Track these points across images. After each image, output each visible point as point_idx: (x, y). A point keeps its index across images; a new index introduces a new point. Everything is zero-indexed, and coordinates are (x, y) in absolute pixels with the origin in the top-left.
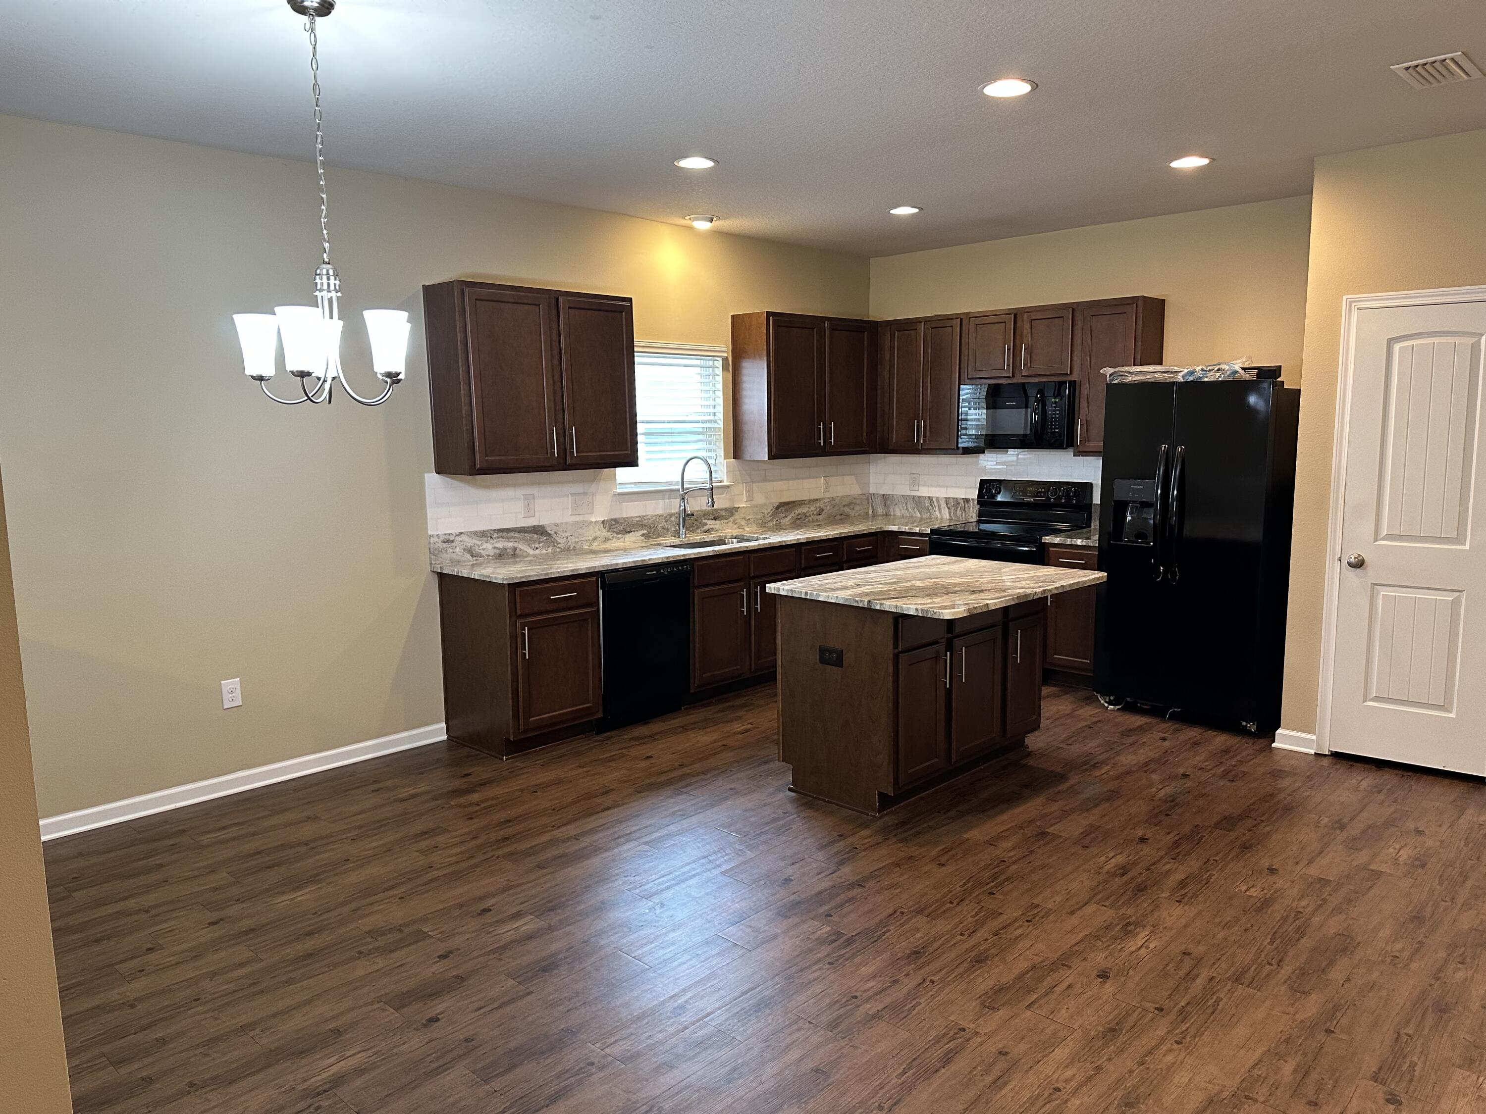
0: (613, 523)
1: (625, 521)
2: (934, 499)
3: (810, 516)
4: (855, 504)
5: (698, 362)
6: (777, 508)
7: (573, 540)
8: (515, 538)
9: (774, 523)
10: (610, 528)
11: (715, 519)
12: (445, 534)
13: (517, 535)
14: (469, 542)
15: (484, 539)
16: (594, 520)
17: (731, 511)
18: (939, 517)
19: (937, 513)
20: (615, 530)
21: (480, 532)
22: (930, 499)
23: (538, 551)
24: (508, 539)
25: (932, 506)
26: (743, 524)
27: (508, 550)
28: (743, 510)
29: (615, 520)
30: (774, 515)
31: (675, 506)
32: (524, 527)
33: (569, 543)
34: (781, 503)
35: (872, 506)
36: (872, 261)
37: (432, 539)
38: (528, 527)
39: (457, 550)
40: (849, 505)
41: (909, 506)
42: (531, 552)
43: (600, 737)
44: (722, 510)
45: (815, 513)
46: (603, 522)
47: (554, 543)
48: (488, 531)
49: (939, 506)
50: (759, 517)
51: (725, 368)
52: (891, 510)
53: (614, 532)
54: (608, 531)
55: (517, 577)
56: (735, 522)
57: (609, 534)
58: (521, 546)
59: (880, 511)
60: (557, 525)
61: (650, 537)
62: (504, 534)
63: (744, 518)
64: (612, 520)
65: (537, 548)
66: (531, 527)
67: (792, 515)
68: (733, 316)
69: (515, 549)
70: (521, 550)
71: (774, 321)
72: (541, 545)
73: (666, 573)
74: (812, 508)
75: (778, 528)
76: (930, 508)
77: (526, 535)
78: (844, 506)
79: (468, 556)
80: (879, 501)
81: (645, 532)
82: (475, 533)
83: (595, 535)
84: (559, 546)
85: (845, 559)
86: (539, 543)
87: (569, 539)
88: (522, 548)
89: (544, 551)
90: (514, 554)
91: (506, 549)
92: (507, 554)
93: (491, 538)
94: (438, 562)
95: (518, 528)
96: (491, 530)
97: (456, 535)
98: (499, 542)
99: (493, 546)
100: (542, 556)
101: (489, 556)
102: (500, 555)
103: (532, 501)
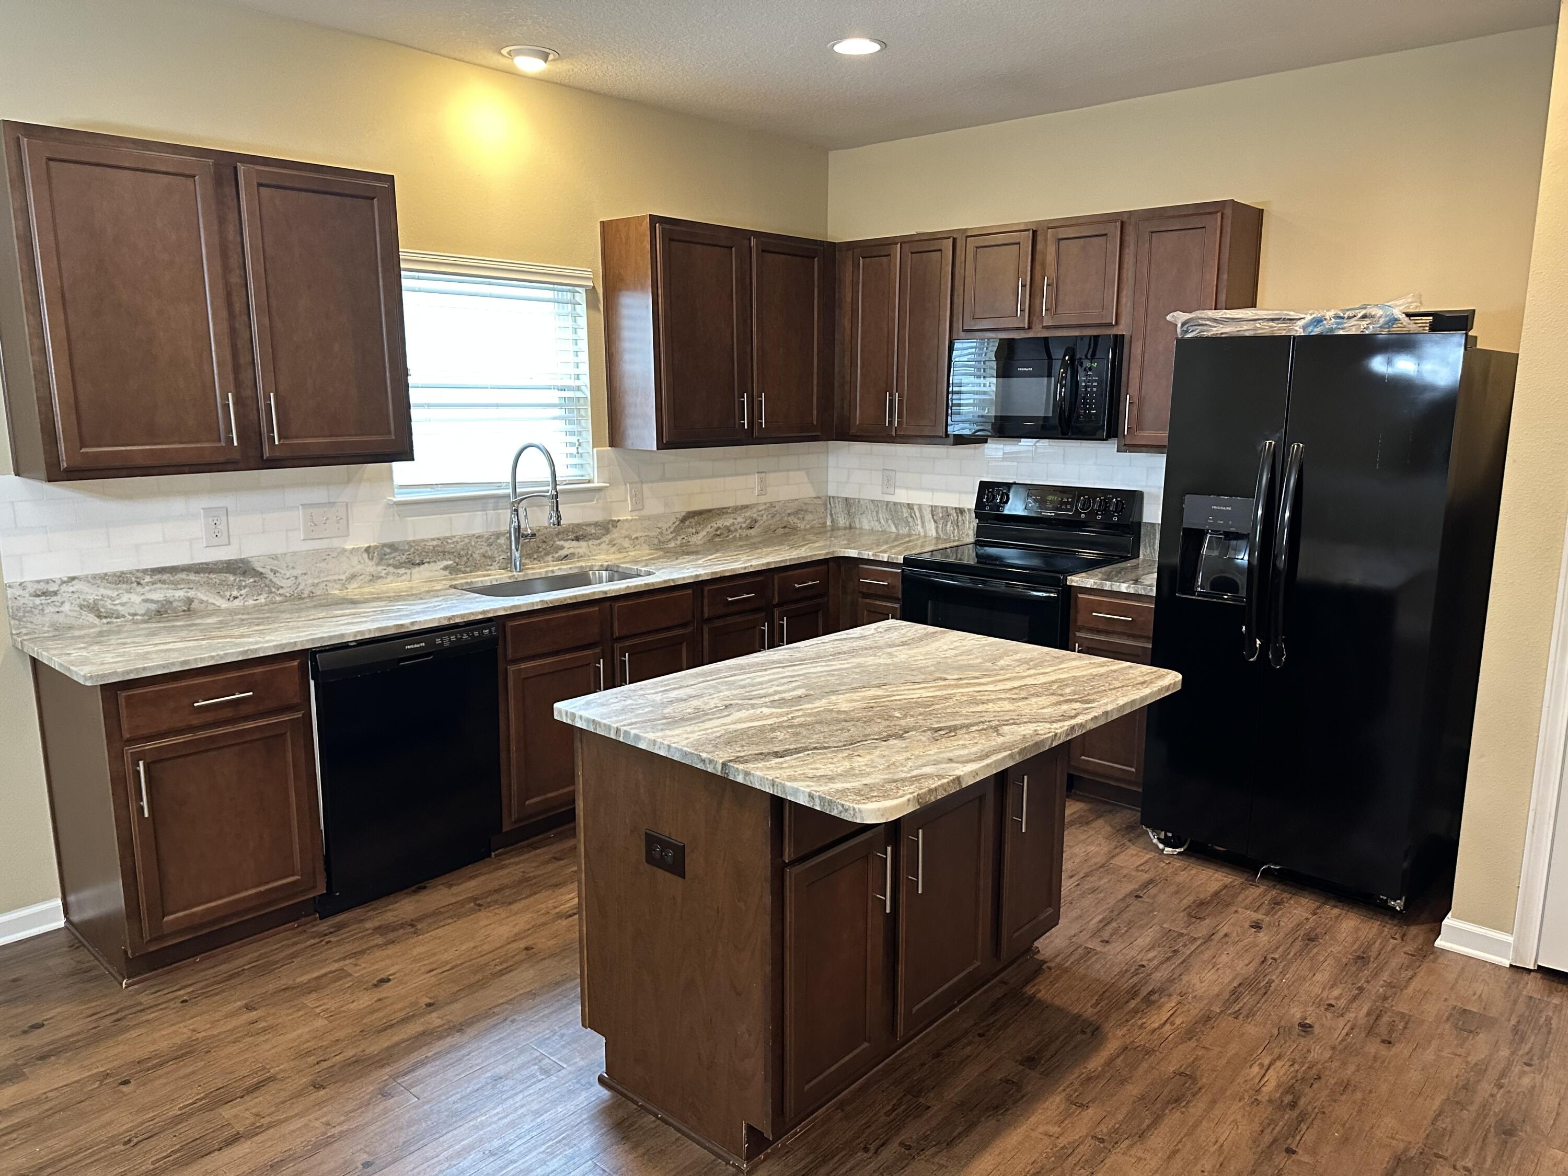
0: (388, 550)
1: (411, 547)
2: (916, 508)
3: (736, 530)
4: (806, 511)
5: (549, 294)
6: (683, 520)
7: (310, 581)
8: (189, 582)
9: (678, 542)
10: (381, 559)
11: (577, 539)
12: (38, 582)
13: (192, 577)
14: (91, 594)
15: (124, 586)
16: (349, 547)
17: (607, 527)
18: (922, 534)
19: (919, 527)
20: (391, 562)
21: (114, 575)
22: (910, 506)
23: (236, 602)
24: (176, 585)
25: (912, 517)
26: (626, 545)
27: (175, 604)
28: (627, 525)
29: (393, 547)
30: (677, 531)
31: (504, 520)
32: (207, 564)
33: (301, 587)
34: (689, 512)
35: (831, 515)
36: (831, 154)
37: (9, 591)
38: (216, 563)
39: (66, 608)
40: (796, 513)
41: (880, 516)
42: (224, 604)
43: (324, 926)
44: (589, 525)
45: (744, 525)
46: (367, 550)
47: (271, 587)
48: (131, 573)
49: (922, 517)
50: (653, 534)
51: (591, 304)
52: (857, 521)
53: (389, 565)
54: (377, 565)
55: (115, 673)
56: (612, 543)
57: (380, 568)
58: (201, 595)
59: (842, 521)
60: (275, 557)
61: (460, 571)
62: (166, 577)
63: (629, 537)
64: (384, 545)
65: (235, 598)
66: (222, 562)
67: (708, 529)
68: (603, 223)
69: (190, 601)
70: (202, 602)
71: (663, 231)
72: (243, 592)
73: (446, 644)
74: (740, 520)
75: (686, 551)
76: (910, 519)
77: (212, 576)
78: (789, 515)
79: (91, 618)
80: (839, 508)
81: (450, 562)
82: (104, 577)
83: (351, 571)
84: (281, 591)
85: (776, 601)
86: (240, 588)
87: (300, 580)
88: (205, 598)
89: (251, 602)
90: (189, 610)
91: (171, 602)
92: (175, 610)
93: (139, 583)
94: (24, 631)
95: (195, 564)
96: (138, 571)
97: (63, 582)
98: (155, 590)
99: (143, 597)
100: (245, 610)
101: (135, 614)
102: (159, 613)
103: (224, 518)
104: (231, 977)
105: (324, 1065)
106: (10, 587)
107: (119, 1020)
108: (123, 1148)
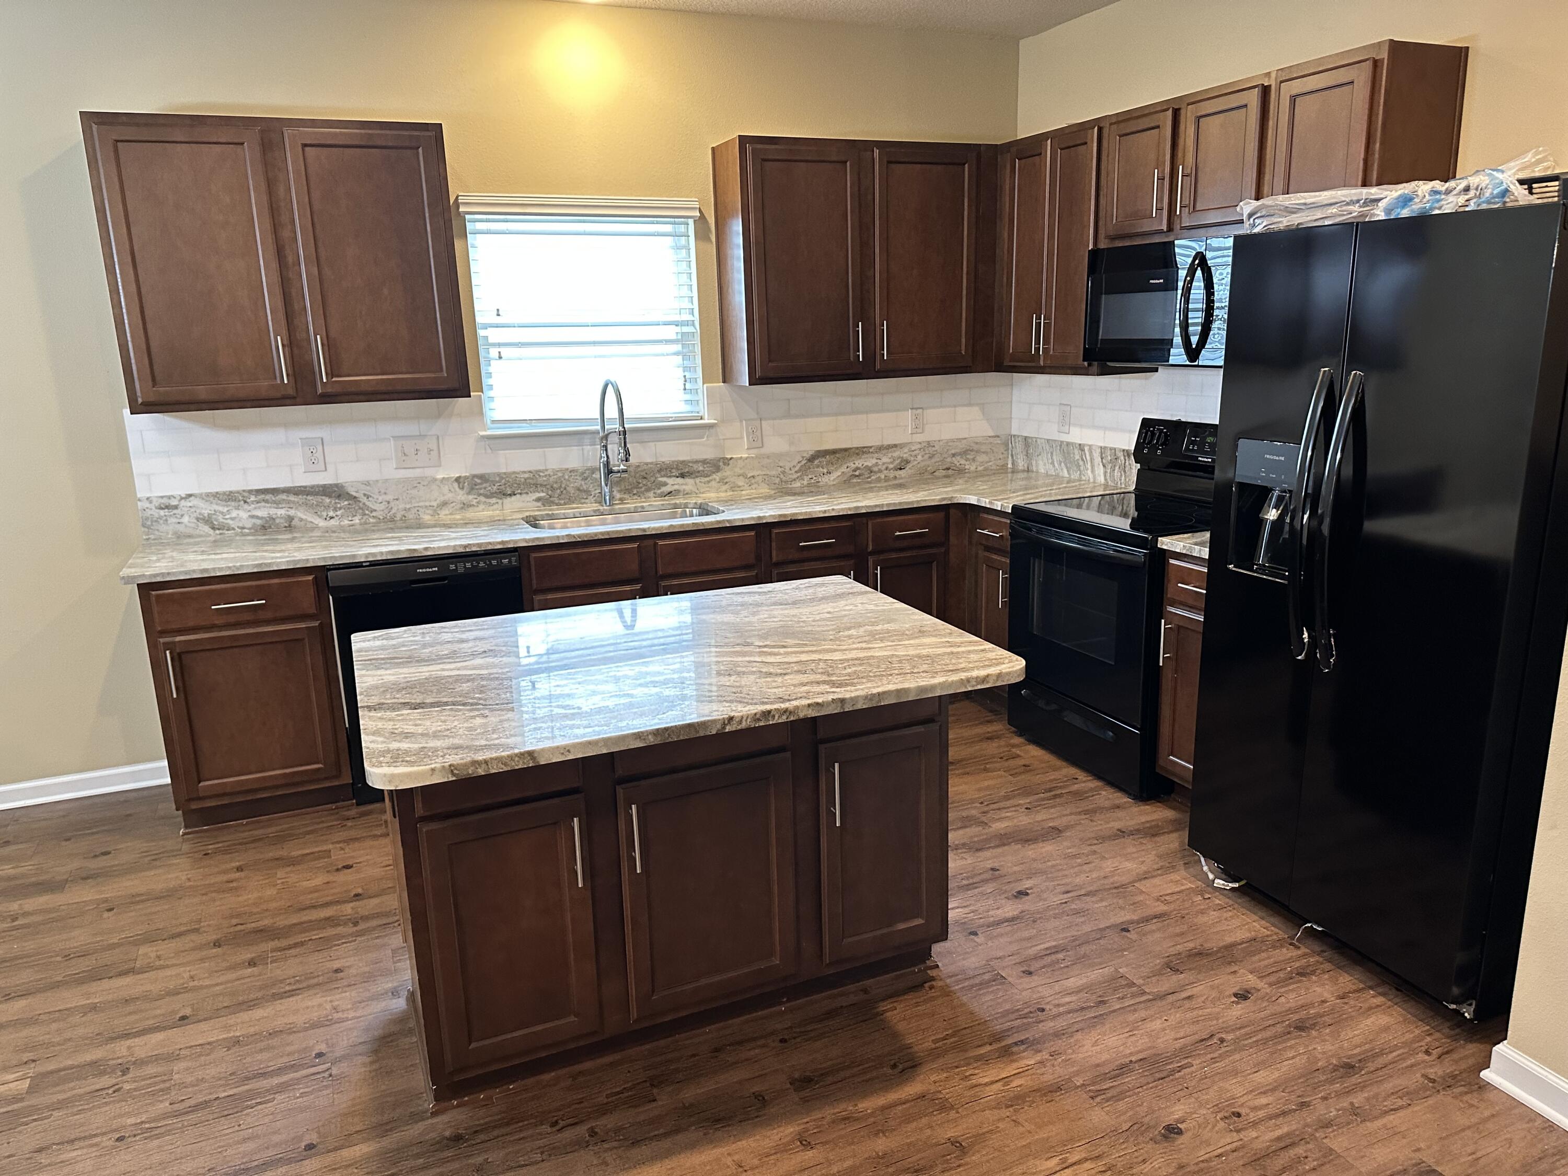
0: (479, 481)
1: (503, 478)
2: (1086, 449)
3: (880, 471)
4: (978, 451)
5: (668, 228)
6: (812, 459)
7: (402, 506)
8: (289, 502)
9: (805, 482)
10: (472, 489)
11: (682, 476)
12: (162, 497)
13: (292, 498)
14: (206, 509)
15: (233, 503)
16: (440, 476)
17: (716, 465)
18: (1092, 480)
19: (1089, 472)
20: (482, 491)
21: (224, 493)
22: (1081, 447)
23: (333, 522)
24: (277, 504)
25: (1083, 460)
26: (740, 484)
27: (277, 521)
28: (740, 463)
29: (482, 477)
30: (803, 470)
31: (592, 456)
32: (305, 487)
33: (393, 511)
34: (819, 451)
35: (1012, 456)
36: (1020, 43)
37: (139, 503)
38: (313, 487)
39: (186, 519)
40: (964, 453)
41: (1054, 457)
42: (322, 523)
43: (353, 812)
44: (697, 462)
45: (891, 466)
46: (458, 480)
47: (364, 510)
48: (238, 492)
49: (1092, 460)
50: (774, 473)
51: (702, 234)
52: (1034, 463)
53: (480, 495)
54: (469, 493)
56: (723, 481)
57: (471, 497)
58: (300, 513)
59: (1021, 464)
60: (367, 484)
61: (553, 503)
62: (268, 497)
63: (744, 475)
64: (475, 476)
65: (332, 518)
66: (318, 486)
67: (844, 469)
68: (713, 149)
69: (290, 519)
70: (301, 520)
71: (754, 151)
72: (339, 513)
73: (461, 570)
74: (885, 459)
75: (814, 489)
76: (1081, 463)
77: (309, 498)
78: (954, 455)
79: (207, 529)
80: (1019, 447)
81: (542, 494)
82: (216, 495)
83: (442, 499)
84: (374, 514)
85: (870, 548)
86: (335, 510)
87: (392, 504)
88: (304, 517)
89: (346, 522)
90: (290, 526)
91: (274, 519)
92: (277, 526)
93: (245, 502)
94: (152, 537)
95: (294, 487)
96: (244, 491)
97: (182, 498)
98: (259, 508)
99: (250, 514)
100: (342, 529)
101: (243, 528)
102: (264, 527)
103: (320, 448)
104: (254, 841)
105: (240, 928)
106: (139, 500)
107: (155, 860)
108: (61, 959)
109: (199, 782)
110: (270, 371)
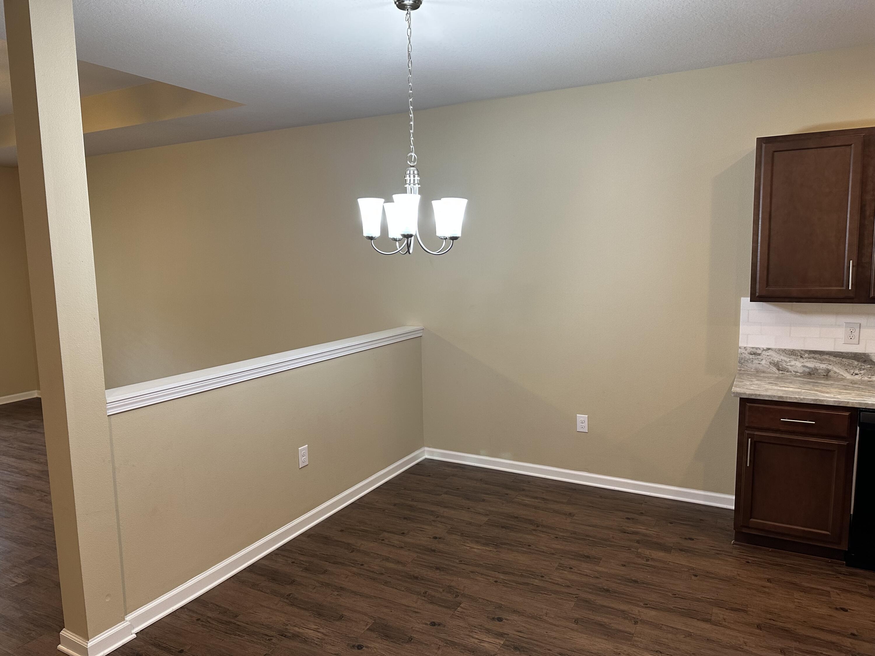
8: (829, 361)
12: (753, 348)
13: (832, 358)
14: (776, 358)
15: (794, 357)
21: (789, 350)
23: (857, 377)
24: (822, 361)
27: (820, 371)
32: (842, 353)
37: (740, 350)
38: (847, 353)
39: (763, 362)
42: (848, 376)
48: (798, 351)
55: (745, 394)
58: (835, 369)
62: (817, 356)
65: (857, 374)
66: (851, 353)
69: (828, 371)
70: (835, 373)
72: (862, 372)
77: (844, 360)
79: (774, 369)
82: (784, 351)
86: (860, 369)
88: (838, 371)
89: (866, 378)
90: (827, 375)
91: (817, 370)
92: (819, 374)
93: (801, 357)
94: (743, 369)
95: (835, 352)
96: (802, 350)
97: (764, 350)
98: (810, 361)
99: (802, 364)
100: (862, 382)
101: (797, 372)
102: (810, 374)
103: (858, 330)
104: (777, 565)
105: (772, 622)
106: (740, 348)
107: (718, 554)
108: (671, 595)
109: (751, 518)
110: (841, 280)
